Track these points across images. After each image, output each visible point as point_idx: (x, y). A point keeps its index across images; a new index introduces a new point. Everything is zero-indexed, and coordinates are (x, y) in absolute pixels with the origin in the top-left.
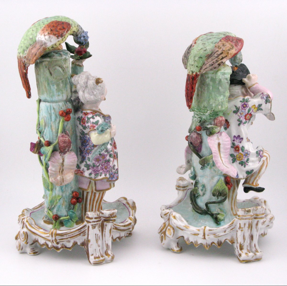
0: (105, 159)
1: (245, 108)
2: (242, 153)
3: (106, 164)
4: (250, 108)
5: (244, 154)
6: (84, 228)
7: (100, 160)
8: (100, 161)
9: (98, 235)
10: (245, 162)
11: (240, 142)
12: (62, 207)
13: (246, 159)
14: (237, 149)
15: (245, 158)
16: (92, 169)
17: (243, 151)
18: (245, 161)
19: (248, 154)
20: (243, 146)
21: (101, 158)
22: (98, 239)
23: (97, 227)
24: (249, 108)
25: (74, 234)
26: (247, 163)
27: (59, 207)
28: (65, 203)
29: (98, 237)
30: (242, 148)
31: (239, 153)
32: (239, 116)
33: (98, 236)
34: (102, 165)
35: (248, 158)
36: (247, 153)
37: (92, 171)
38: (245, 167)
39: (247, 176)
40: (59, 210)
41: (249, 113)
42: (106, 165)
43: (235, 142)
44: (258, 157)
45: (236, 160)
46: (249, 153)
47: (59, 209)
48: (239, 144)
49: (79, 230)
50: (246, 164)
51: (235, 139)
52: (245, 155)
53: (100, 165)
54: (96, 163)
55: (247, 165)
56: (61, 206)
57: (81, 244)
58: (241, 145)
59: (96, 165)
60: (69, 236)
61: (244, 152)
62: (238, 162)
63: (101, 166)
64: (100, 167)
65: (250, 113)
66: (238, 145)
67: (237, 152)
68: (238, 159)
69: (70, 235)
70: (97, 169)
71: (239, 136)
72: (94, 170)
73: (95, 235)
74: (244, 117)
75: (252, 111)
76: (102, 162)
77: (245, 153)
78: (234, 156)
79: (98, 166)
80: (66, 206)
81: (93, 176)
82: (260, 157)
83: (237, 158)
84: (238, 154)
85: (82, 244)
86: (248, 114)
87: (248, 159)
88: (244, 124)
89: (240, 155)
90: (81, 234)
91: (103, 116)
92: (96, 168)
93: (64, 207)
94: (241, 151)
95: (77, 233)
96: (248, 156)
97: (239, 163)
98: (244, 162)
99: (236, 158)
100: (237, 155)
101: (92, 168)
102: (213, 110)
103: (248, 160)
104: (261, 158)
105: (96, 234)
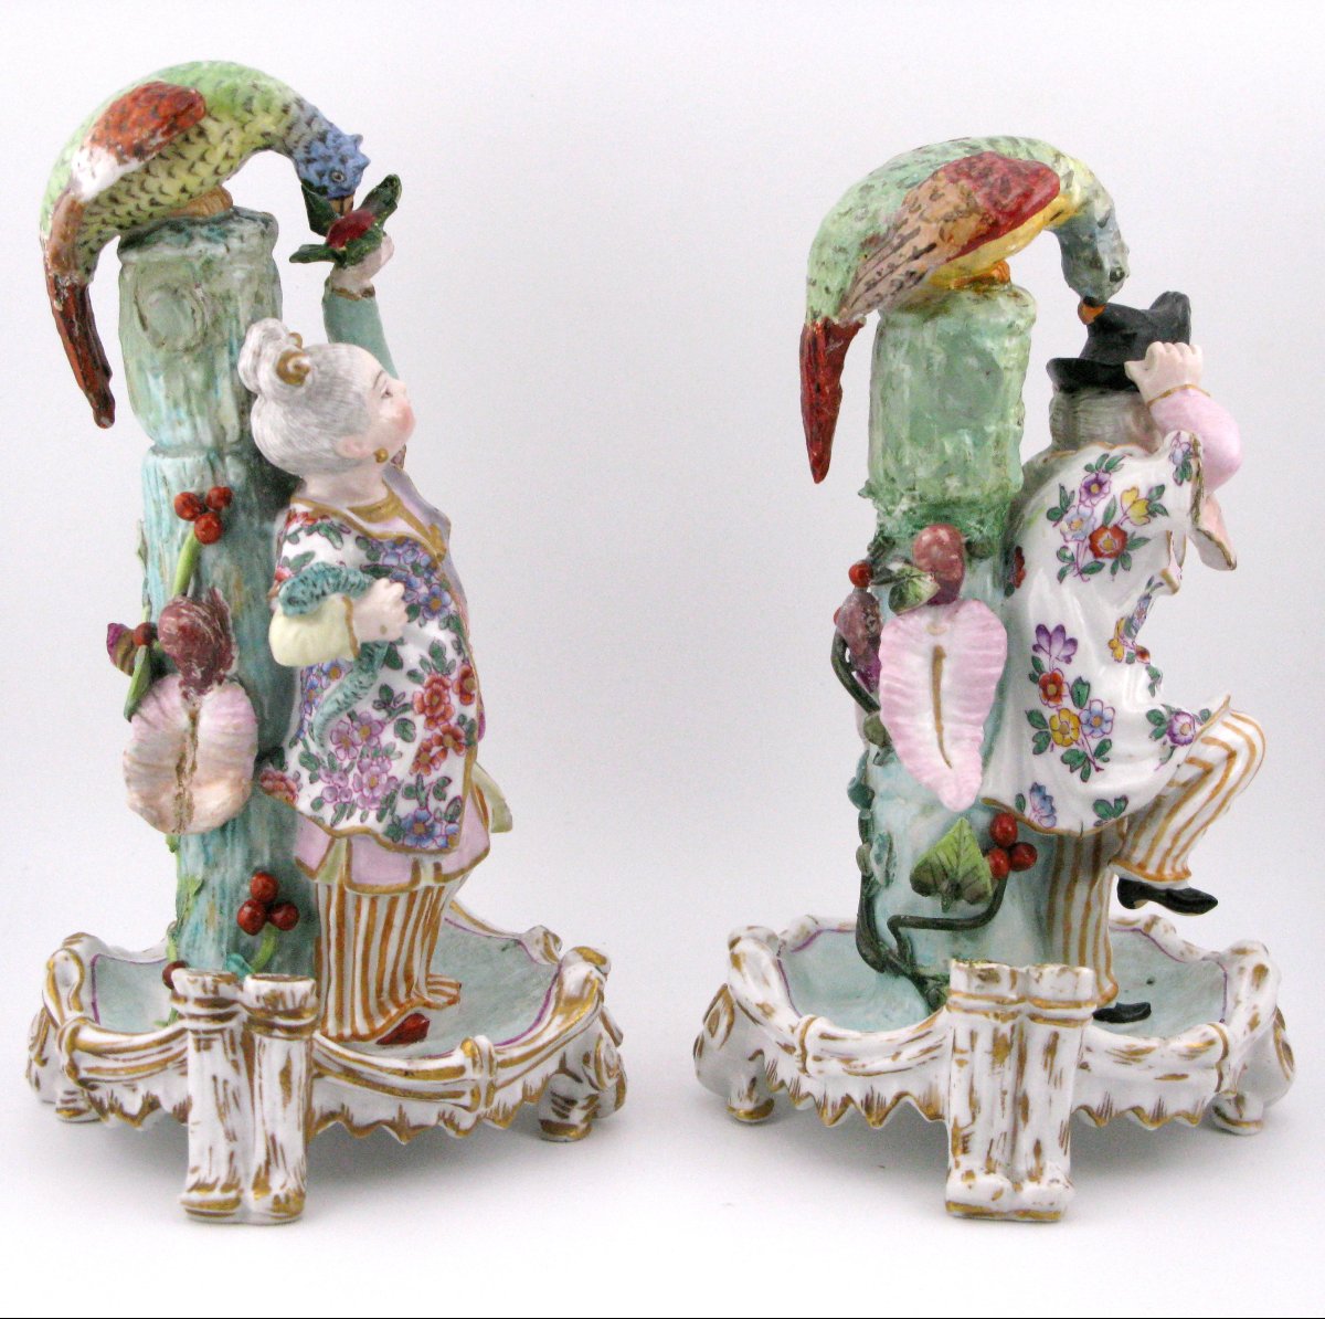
0: (374, 742)
1: (1094, 501)
2: (1076, 711)
3: (378, 765)
4: (1114, 499)
5: (1084, 716)
6: (180, 1039)
7: (354, 745)
8: (352, 749)
9: (225, 1082)
10: (1090, 756)
11: (1068, 660)
12: (206, 933)
13: (1094, 743)
14: (1052, 689)
15: (1089, 738)
16: (326, 779)
17: (1079, 700)
18: (1088, 752)
19: (1107, 722)
20: (1080, 678)
21: (356, 736)
22: (226, 1104)
23: (217, 1046)
24: (1109, 498)
25: (144, 1057)
26: (1099, 763)
27: (197, 928)
28: (217, 916)
29: (226, 1096)
30: (1074, 685)
31: (1059, 711)
32: (1063, 534)
33: (225, 1089)
34: (359, 767)
35: (1106, 737)
36: (1101, 716)
37: (327, 788)
38: (1085, 778)
39: (1097, 824)
40: (193, 946)
41: (1110, 526)
42: (375, 769)
43: (1043, 657)
44: (1161, 740)
45: (1052, 741)
46: (1108, 714)
47: (194, 941)
48: (1062, 666)
49: (161, 1042)
50: (1093, 769)
51: (1044, 641)
52: (1088, 723)
53: (352, 765)
54: (341, 754)
55: (1098, 769)
56: (204, 927)
57: (175, 1109)
58: (1070, 674)
59: (339, 762)
60: (124, 1060)
61: (1087, 707)
62: (1060, 751)
63: (356, 770)
64: (355, 775)
65: (1116, 527)
66: (1057, 672)
67: (1052, 704)
68: (1058, 736)
69: (130, 1060)
70: (342, 784)
71: (1061, 629)
72: (331, 788)
73: (211, 1084)
74: (1087, 542)
75: (1125, 514)
76: (362, 753)
77: (1090, 710)
78: (1043, 719)
79: (346, 771)
80: (221, 931)
81: (328, 813)
82: (1170, 743)
83: (1053, 730)
84: (1054, 712)
85: (179, 1114)
86: (1104, 527)
87: (1108, 744)
88: (1086, 576)
89: (1064, 717)
90: (170, 1065)
91: (358, 538)
92: (341, 778)
93: (211, 934)
94: (1067, 702)
95: (155, 1057)
96: (1106, 728)
97: (1064, 760)
98: (1085, 753)
99: (1050, 730)
100: (1053, 717)
101: (327, 776)
102: (916, 493)
103: (1103, 749)
104: (1173, 748)
105: (215, 1078)
